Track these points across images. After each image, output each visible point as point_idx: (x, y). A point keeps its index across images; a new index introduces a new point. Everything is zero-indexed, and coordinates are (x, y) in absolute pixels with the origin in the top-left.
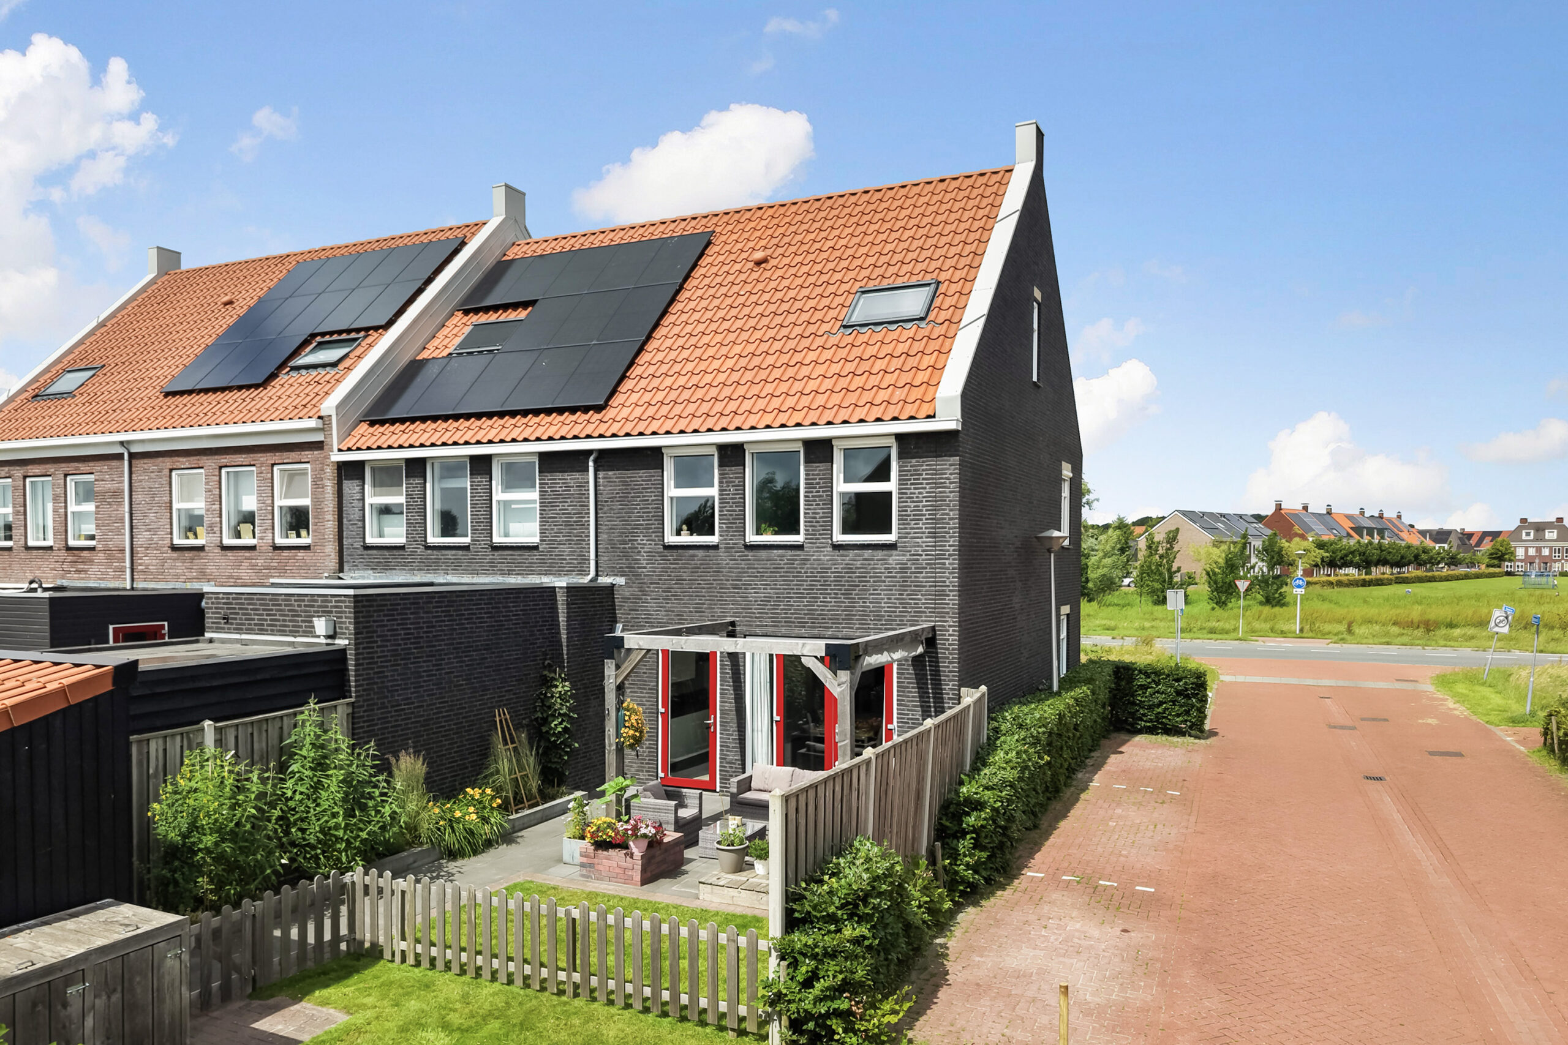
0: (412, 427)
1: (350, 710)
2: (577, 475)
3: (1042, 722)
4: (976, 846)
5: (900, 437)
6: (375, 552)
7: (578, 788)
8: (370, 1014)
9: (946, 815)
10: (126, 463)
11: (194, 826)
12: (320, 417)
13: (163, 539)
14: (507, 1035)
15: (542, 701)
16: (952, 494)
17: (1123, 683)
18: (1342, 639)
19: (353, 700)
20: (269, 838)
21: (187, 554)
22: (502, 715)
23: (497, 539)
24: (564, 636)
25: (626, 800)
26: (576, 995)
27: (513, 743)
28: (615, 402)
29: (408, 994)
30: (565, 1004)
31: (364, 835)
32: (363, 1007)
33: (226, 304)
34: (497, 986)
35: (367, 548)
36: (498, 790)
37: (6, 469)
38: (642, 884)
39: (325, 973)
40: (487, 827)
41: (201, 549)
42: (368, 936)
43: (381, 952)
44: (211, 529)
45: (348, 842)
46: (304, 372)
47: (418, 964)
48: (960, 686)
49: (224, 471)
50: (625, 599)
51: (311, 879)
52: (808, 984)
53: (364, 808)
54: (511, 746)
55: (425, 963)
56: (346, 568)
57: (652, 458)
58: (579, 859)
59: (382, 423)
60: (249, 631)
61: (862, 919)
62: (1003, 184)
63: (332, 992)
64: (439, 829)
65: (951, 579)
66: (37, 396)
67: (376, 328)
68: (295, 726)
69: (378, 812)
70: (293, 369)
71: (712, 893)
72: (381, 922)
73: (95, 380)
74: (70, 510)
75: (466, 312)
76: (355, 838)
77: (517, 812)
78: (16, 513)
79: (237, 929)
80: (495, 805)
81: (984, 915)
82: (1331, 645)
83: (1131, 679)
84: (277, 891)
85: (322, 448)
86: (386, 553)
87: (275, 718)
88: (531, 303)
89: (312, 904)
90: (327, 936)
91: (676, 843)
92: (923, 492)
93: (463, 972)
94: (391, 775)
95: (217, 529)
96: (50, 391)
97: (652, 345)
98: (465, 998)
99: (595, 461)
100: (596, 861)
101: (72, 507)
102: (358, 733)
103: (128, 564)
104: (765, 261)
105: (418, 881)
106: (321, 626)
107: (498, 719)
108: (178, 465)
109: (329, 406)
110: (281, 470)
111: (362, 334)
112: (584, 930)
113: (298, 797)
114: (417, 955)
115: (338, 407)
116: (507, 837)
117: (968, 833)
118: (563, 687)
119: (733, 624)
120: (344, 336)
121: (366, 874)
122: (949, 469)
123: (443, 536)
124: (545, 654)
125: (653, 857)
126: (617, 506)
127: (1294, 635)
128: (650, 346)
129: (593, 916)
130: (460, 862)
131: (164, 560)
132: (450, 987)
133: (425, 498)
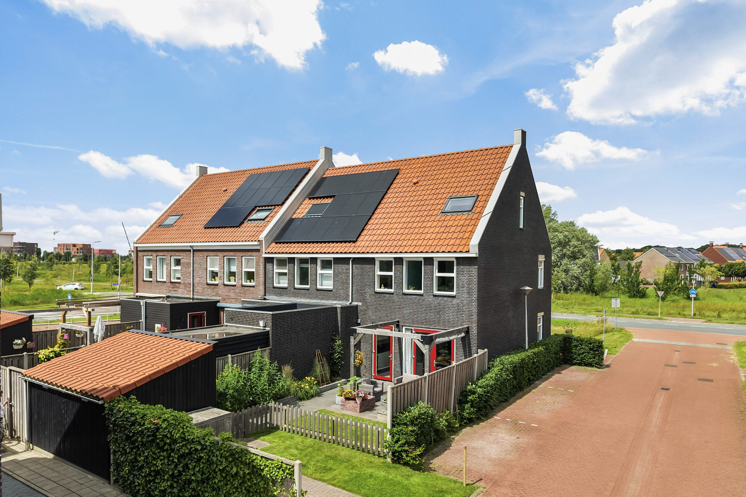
0: (290, 245)
1: (270, 351)
2: (346, 266)
3: (511, 363)
4: (472, 406)
5: (457, 258)
6: (277, 289)
7: (344, 378)
8: (276, 444)
9: (463, 395)
10: (192, 253)
11: (227, 387)
12: (259, 241)
13: (204, 281)
14: (313, 452)
15: (332, 347)
16: (475, 280)
17: (568, 344)
18: (710, 320)
19: (271, 347)
20: (246, 391)
21: (212, 287)
22: (318, 352)
23: (319, 287)
24: (340, 324)
25: (357, 384)
26: (334, 443)
27: (321, 361)
28: (359, 239)
29: (287, 440)
30: (331, 445)
31: (274, 392)
32: (275, 442)
33: (224, 191)
34: (312, 439)
35: (274, 288)
36: (316, 378)
37: (151, 253)
38: (360, 412)
39: (263, 433)
40: (312, 391)
41: (217, 285)
42: (275, 423)
43: (279, 428)
44: (220, 279)
45: (269, 394)
46: (253, 222)
47: (289, 432)
48: (478, 349)
49: (225, 257)
50: (361, 310)
51: (260, 404)
52: (397, 442)
53: (274, 383)
54: (321, 363)
55: (291, 432)
56: (267, 294)
57: (372, 261)
58: (340, 403)
59: (280, 243)
60: (239, 323)
61: (415, 425)
62: (508, 152)
63: (266, 437)
64: (296, 391)
65: (474, 309)
66: (160, 225)
67: (278, 205)
68: (254, 356)
69: (278, 384)
70: (249, 220)
71: (381, 417)
72: (279, 419)
73: (180, 220)
74: (172, 268)
75: (310, 199)
76: (271, 393)
77: (322, 386)
78: (154, 269)
79: (241, 417)
80: (315, 383)
81: (472, 430)
82: (704, 323)
83: (571, 343)
84: (251, 407)
85: (259, 251)
86: (281, 290)
87: (248, 354)
88: (334, 196)
89: (260, 412)
90: (264, 422)
91: (372, 399)
92: (465, 278)
93: (302, 435)
94: (282, 372)
95: (222, 278)
96: (165, 223)
97: (375, 216)
98: (302, 442)
99: (352, 261)
100: (346, 404)
101: (173, 268)
102: (272, 359)
103: (192, 289)
104: (417, 183)
105: (290, 407)
106: (261, 323)
107: (317, 353)
108: (209, 255)
109: (262, 236)
110: (245, 258)
111: (273, 207)
112: (336, 424)
113: (254, 379)
114: (289, 429)
115: (265, 237)
116: (318, 394)
117: (469, 402)
118: (339, 342)
119: (398, 322)
120: (267, 208)
121: (275, 404)
122: (474, 270)
123: (301, 284)
124: (333, 330)
125: (364, 404)
126: (359, 277)
127: (690, 317)
128: (374, 217)
129: (339, 419)
130: (303, 402)
131: (204, 288)
132: (298, 439)
133: (294, 271)
